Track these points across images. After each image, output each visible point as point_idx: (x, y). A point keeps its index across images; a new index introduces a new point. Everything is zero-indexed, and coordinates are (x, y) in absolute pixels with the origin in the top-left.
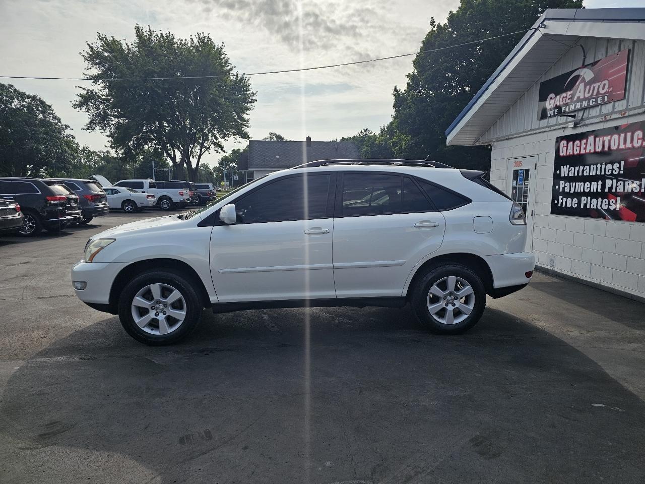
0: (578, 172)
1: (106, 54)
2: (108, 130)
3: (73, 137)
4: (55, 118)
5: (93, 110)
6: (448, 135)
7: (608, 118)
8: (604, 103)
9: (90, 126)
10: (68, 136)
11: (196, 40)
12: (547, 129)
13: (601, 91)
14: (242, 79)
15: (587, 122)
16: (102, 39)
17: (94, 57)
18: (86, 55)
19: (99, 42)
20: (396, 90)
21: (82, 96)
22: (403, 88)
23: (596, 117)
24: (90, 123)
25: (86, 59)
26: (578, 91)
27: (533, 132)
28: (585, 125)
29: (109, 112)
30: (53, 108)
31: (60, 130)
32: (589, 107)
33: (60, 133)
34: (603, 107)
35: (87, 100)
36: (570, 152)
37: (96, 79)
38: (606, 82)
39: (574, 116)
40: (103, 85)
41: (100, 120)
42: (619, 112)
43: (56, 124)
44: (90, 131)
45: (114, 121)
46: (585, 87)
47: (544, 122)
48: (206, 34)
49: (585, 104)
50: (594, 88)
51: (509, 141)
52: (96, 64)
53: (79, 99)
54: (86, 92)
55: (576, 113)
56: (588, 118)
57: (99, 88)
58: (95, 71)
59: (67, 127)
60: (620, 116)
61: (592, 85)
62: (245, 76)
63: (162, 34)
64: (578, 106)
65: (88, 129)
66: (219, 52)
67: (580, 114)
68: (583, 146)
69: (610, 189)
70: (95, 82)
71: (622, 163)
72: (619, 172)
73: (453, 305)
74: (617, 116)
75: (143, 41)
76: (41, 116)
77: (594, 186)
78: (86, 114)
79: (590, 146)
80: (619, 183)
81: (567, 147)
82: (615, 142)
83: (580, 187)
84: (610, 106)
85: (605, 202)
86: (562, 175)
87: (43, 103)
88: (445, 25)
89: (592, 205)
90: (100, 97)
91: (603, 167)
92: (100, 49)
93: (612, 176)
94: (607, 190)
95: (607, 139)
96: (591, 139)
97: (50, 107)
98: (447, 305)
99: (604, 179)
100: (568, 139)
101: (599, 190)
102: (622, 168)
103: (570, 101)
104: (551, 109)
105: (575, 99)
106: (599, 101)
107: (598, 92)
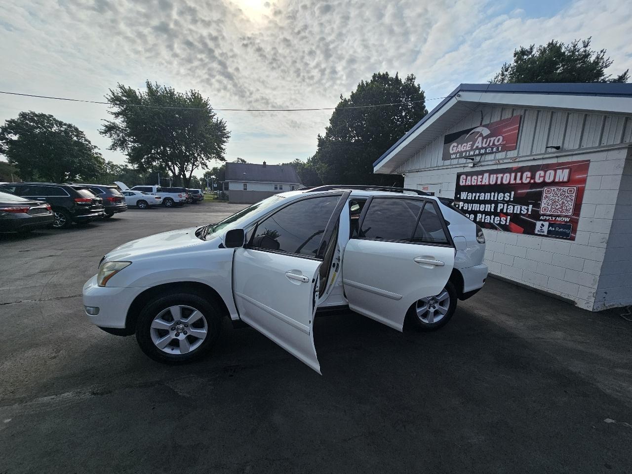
0: (475, 197)
1: (124, 98)
2: (126, 151)
3: (100, 154)
4: (86, 140)
5: (115, 136)
6: (375, 166)
7: (501, 162)
8: (498, 151)
9: (113, 147)
10: (96, 153)
11: (190, 94)
12: (449, 167)
13: (496, 143)
14: (221, 122)
15: (483, 164)
16: (121, 88)
17: (115, 100)
18: (109, 98)
19: (119, 90)
21: (106, 126)
23: (491, 161)
24: (113, 145)
25: (109, 100)
26: (477, 142)
27: (438, 168)
28: (482, 166)
29: (127, 138)
30: (84, 133)
31: (90, 149)
32: (486, 153)
33: (90, 151)
34: (497, 154)
35: (110, 129)
36: (469, 183)
37: (117, 115)
38: (501, 138)
39: (473, 159)
40: (122, 119)
41: (120, 144)
42: (511, 158)
43: (87, 145)
44: (113, 151)
45: (130, 145)
46: (483, 140)
47: (447, 162)
48: (196, 91)
49: (483, 151)
50: (490, 141)
51: (419, 173)
52: (117, 105)
53: (104, 128)
54: (109, 124)
55: (474, 157)
56: (484, 161)
57: (120, 122)
58: (116, 109)
59: (95, 147)
60: (511, 161)
61: (489, 139)
62: (223, 120)
63: (165, 88)
64: (477, 152)
65: (111, 149)
66: (206, 104)
67: (478, 158)
68: (479, 180)
69: (502, 210)
70: (116, 117)
71: (513, 193)
72: (510, 199)
73: (434, 307)
74: (509, 161)
75: (152, 92)
76: (75, 138)
77: (488, 208)
78: (110, 139)
79: (486, 180)
80: (509, 207)
81: (466, 179)
82: (507, 179)
83: (476, 207)
84: (504, 153)
85: (497, 219)
86: (462, 198)
87: (76, 129)
88: (349, 100)
89: (486, 220)
90: (120, 128)
91: (496, 194)
92: (120, 95)
93: (504, 202)
94: (499, 211)
95: (500, 176)
96: (486, 175)
97: (82, 132)
98: (429, 308)
99: (496, 203)
100: (467, 174)
101: (492, 210)
102: (512, 196)
103: (470, 148)
104: (454, 153)
105: (474, 147)
106: (495, 150)
107: (494, 144)
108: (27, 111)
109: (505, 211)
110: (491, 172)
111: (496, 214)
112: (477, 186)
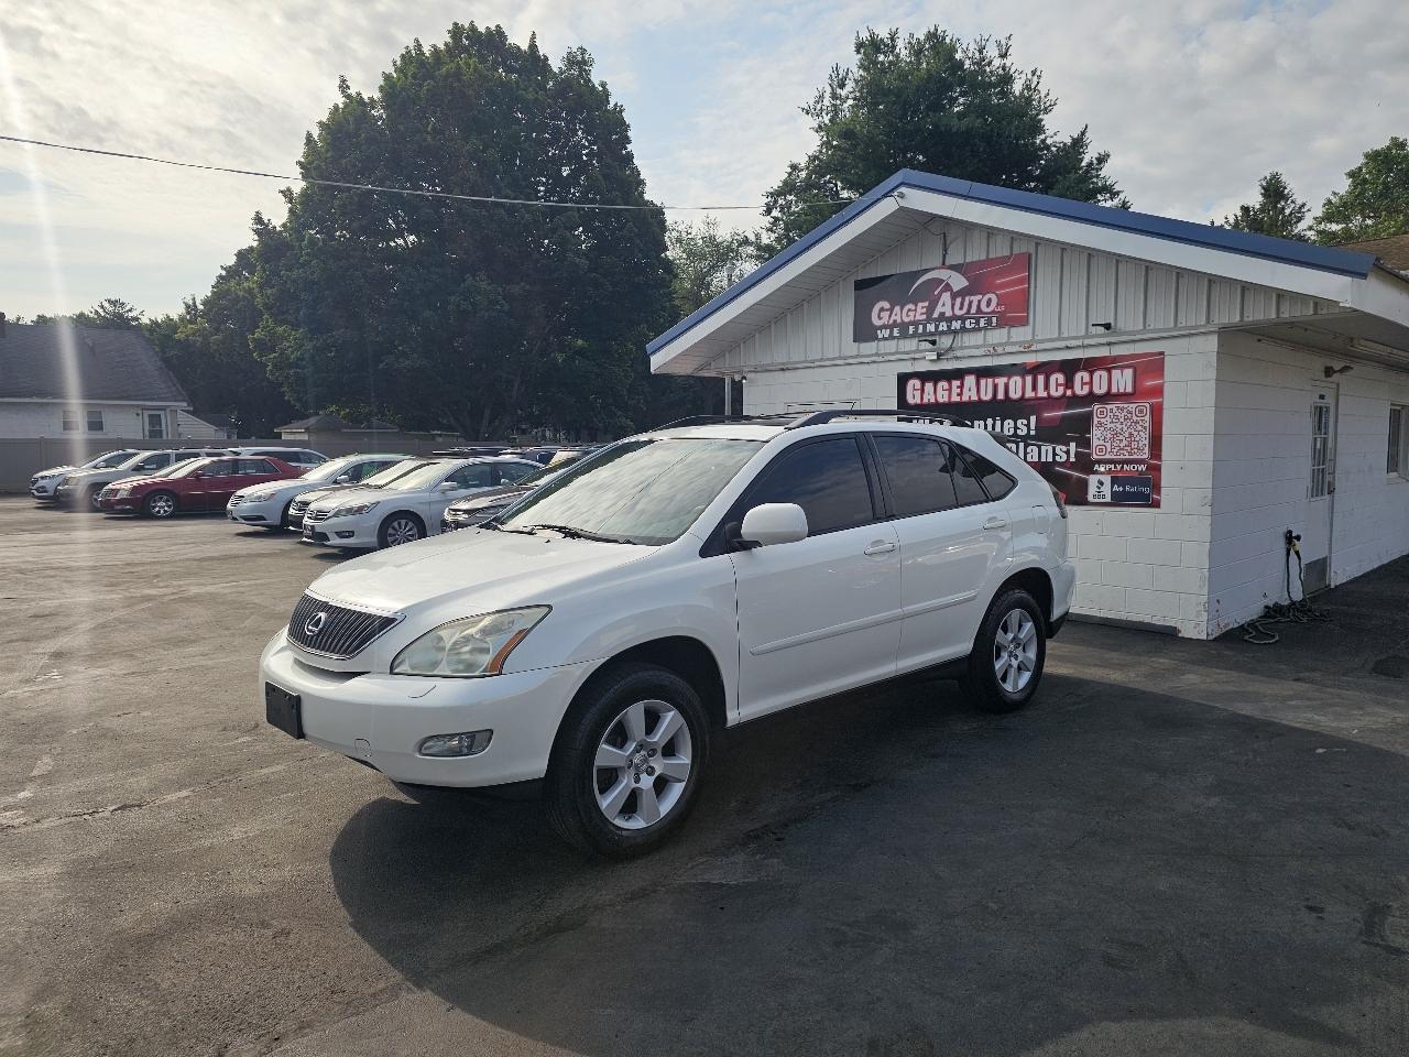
6: (656, 351)
7: (1000, 350)
8: (990, 327)
12: (876, 359)
13: (985, 308)
15: (959, 354)
23: (977, 347)
26: (940, 303)
27: (846, 361)
28: (957, 358)
32: (964, 330)
34: (989, 333)
36: (929, 399)
38: (994, 297)
39: (934, 343)
42: (1019, 343)
46: (954, 299)
47: (868, 348)
49: (956, 325)
50: (971, 303)
55: (937, 338)
56: (962, 348)
60: (1021, 349)
61: (967, 299)
64: (943, 326)
67: (945, 342)
68: (955, 391)
71: (1033, 419)
72: (1029, 432)
74: (1017, 348)
79: (970, 390)
80: (1029, 450)
81: (923, 390)
82: (1017, 387)
84: (1004, 331)
91: (998, 423)
93: (1016, 438)
95: (1001, 381)
96: (970, 380)
100: (925, 377)
102: (1033, 426)
103: (924, 317)
104: (884, 327)
105: (935, 315)
106: (982, 323)
107: (979, 309)
110: (982, 373)
112: (950, 405)
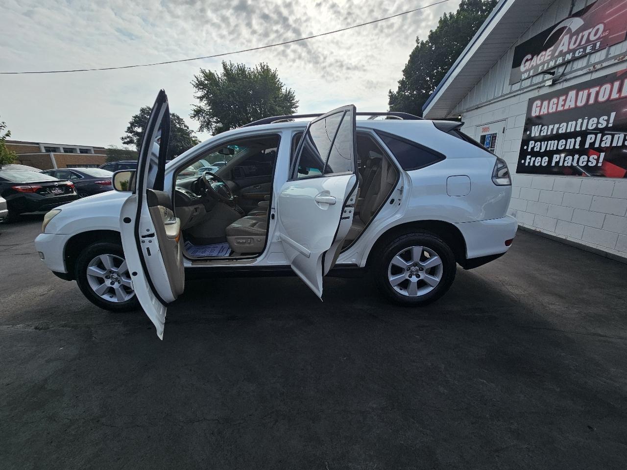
0: (552, 130)
1: (206, 82)
2: (211, 131)
3: (196, 137)
4: (185, 126)
5: (202, 119)
6: (424, 110)
7: (598, 67)
8: (595, 51)
9: (201, 129)
10: (194, 137)
11: (259, 68)
12: (519, 92)
13: (592, 38)
14: (289, 92)
15: (568, 77)
16: (203, 73)
17: (200, 85)
18: (194, 83)
19: (202, 75)
20: (390, 92)
21: (195, 111)
22: (395, 90)
23: (581, 69)
24: (201, 127)
25: (194, 86)
26: (562, 44)
27: (504, 97)
28: (566, 80)
29: (211, 120)
30: (184, 120)
31: (188, 134)
32: (575, 59)
33: (189, 135)
34: (593, 56)
35: (198, 112)
36: (544, 111)
37: (201, 98)
38: (601, 27)
39: (553, 74)
40: (206, 102)
41: (207, 125)
42: (615, 57)
43: (186, 130)
44: (201, 132)
45: (214, 125)
46: (571, 38)
47: (516, 87)
48: (265, 64)
49: (569, 57)
50: (582, 37)
51: (479, 110)
52: (201, 89)
53: (193, 112)
54: (196, 107)
55: (555, 70)
56: (571, 72)
57: (203, 104)
58: (200, 93)
59: (192, 131)
60: (616, 61)
61: (581, 35)
62: (291, 90)
63: (238, 66)
64: (560, 60)
65: (199, 131)
66: (274, 76)
67: (561, 70)
68: (561, 103)
69: (592, 144)
70: (201, 100)
71: (613, 115)
72: (607, 125)
73: (418, 276)
74: (612, 62)
75: (228, 72)
76: (178, 126)
77: (571, 144)
78: (198, 122)
79: (571, 101)
80: (604, 138)
81: (541, 106)
82: (605, 93)
83: (552, 145)
84: (604, 52)
85: (584, 158)
86: (533, 135)
87: (178, 117)
88: (427, 42)
89: (566, 162)
90: (205, 111)
91: (586, 121)
92: (203, 79)
93: (597, 131)
94: (587, 146)
95: (594, 91)
96: (572, 94)
97: (182, 120)
98: (410, 277)
99: (584, 134)
100: (543, 98)
101: (577, 147)
102: (612, 121)
103: (549, 58)
104: (526, 71)
105: (556, 54)
106: (588, 50)
107: (588, 41)
108: (144, 107)
109: (597, 145)
110: (579, 88)
111: (582, 151)
112: (557, 113)
